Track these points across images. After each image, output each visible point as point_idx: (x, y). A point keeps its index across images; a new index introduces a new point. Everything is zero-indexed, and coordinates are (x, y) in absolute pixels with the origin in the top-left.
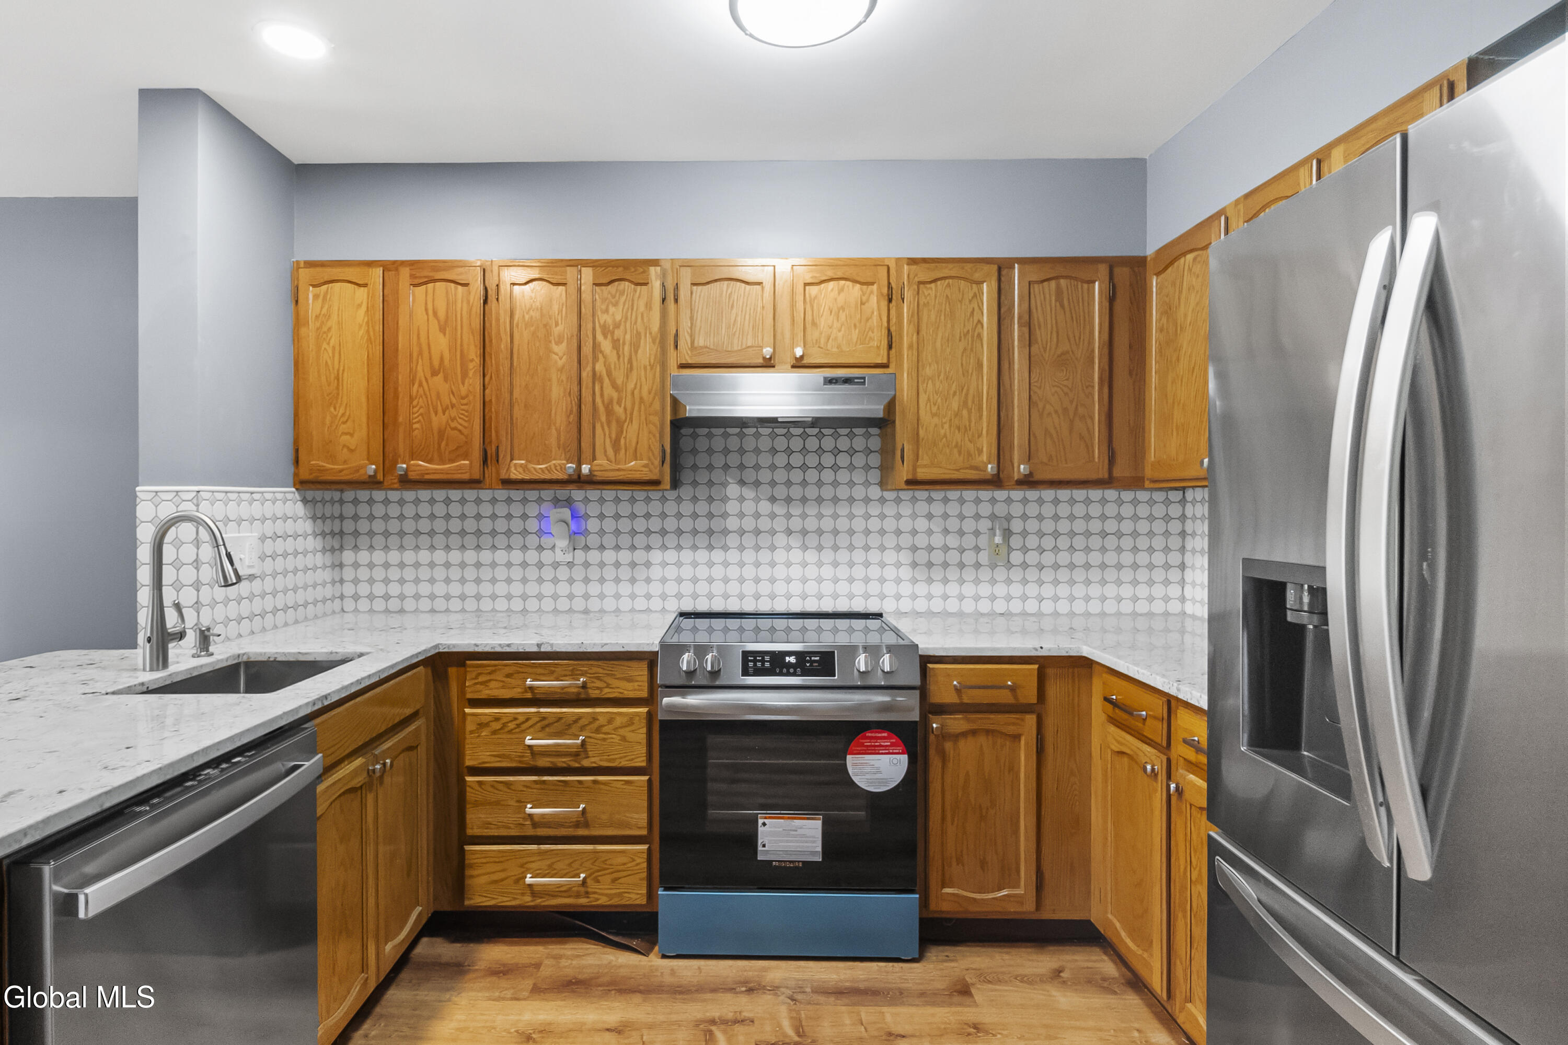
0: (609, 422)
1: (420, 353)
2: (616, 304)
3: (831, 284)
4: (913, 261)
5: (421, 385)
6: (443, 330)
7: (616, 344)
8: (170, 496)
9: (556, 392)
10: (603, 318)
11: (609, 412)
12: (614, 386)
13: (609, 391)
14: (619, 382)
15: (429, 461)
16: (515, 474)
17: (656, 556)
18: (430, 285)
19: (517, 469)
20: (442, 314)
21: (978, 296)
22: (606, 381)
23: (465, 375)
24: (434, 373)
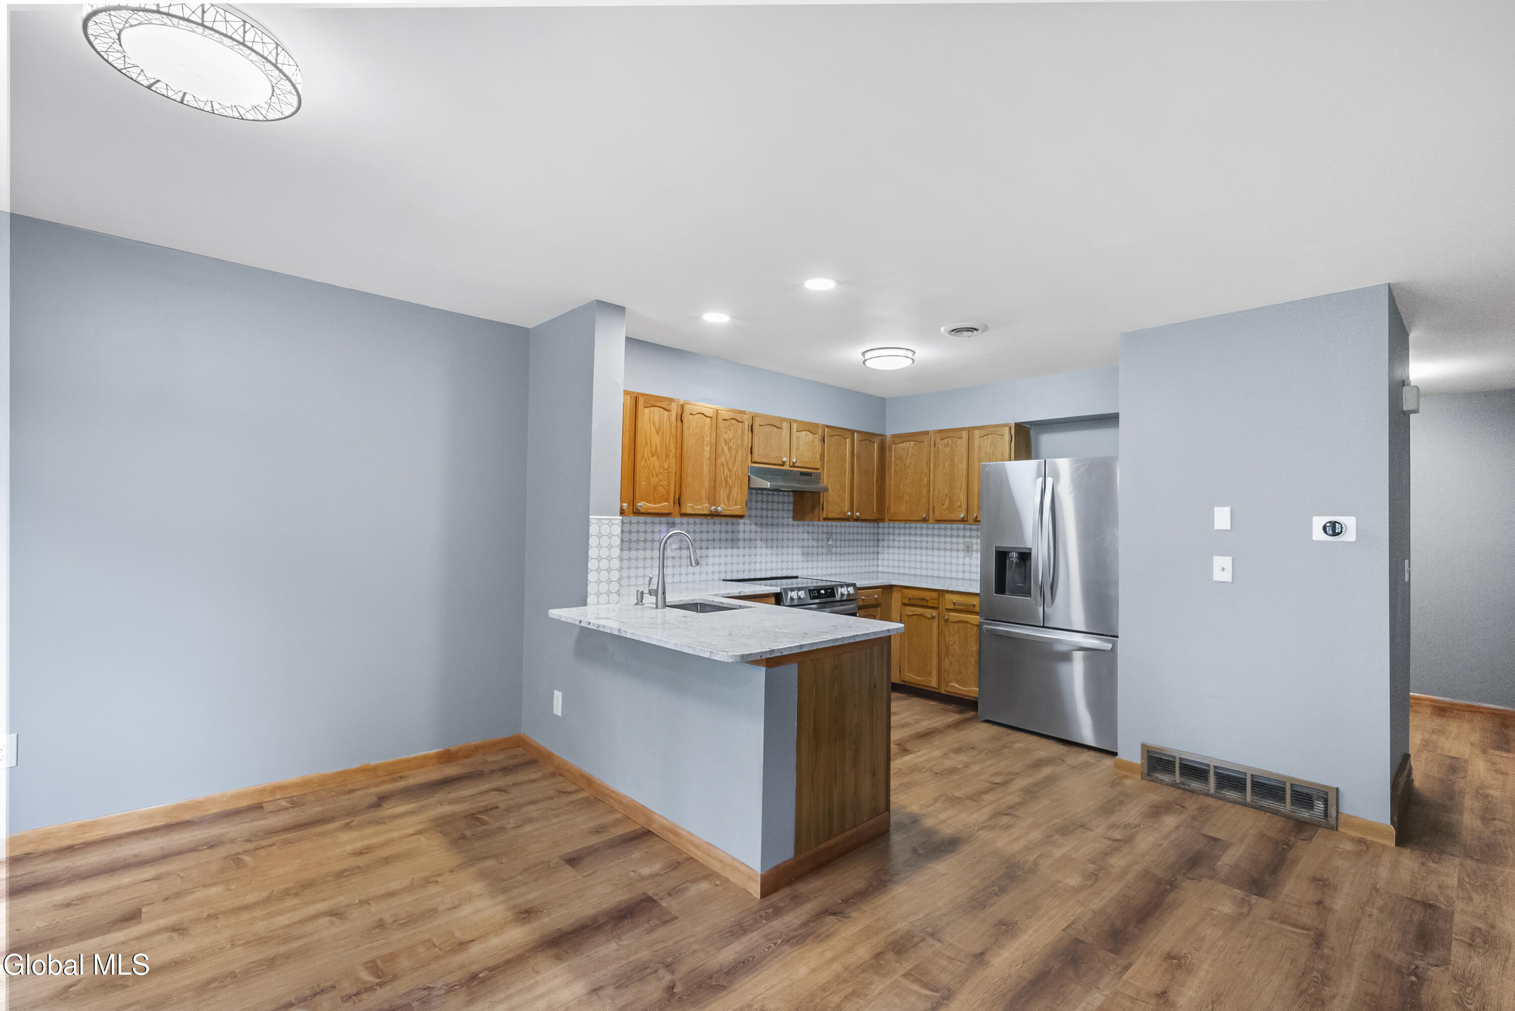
0: (726, 486)
1: (646, 443)
2: (730, 430)
3: (804, 432)
4: (828, 427)
5: (646, 461)
6: (657, 433)
7: (730, 449)
8: (607, 522)
9: (706, 470)
10: (726, 436)
11: (726, 482)
12: (729, 470)
13: (726, 471)
14: (730, 467)
15: (649, 502)
16: (689, 511)
17: (711, 552)
18: (652, 408)
19: (689, 508)
20: (657, 424)
21: (845, 444)
22: (725, 467)
23: (667, 456)
24: (653, 455)
